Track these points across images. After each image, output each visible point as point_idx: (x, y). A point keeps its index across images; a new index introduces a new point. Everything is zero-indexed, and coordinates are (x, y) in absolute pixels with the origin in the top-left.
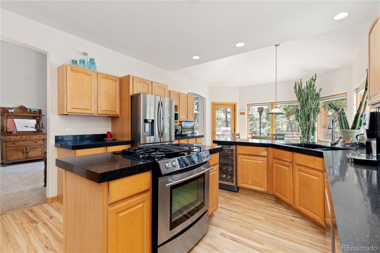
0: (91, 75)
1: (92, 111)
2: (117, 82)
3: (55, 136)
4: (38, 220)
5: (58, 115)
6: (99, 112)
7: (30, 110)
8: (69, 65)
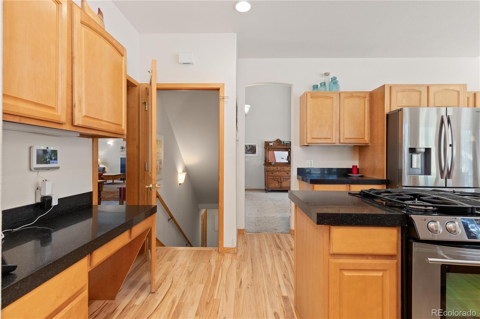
0: (332, 98)
1: (333, 140)
2: (366, 98)
3: (298, 168)
4: (282, 248)
5: (300, 146)
6: (342, 141)
7: (284, 143)
8: (309, 92)
